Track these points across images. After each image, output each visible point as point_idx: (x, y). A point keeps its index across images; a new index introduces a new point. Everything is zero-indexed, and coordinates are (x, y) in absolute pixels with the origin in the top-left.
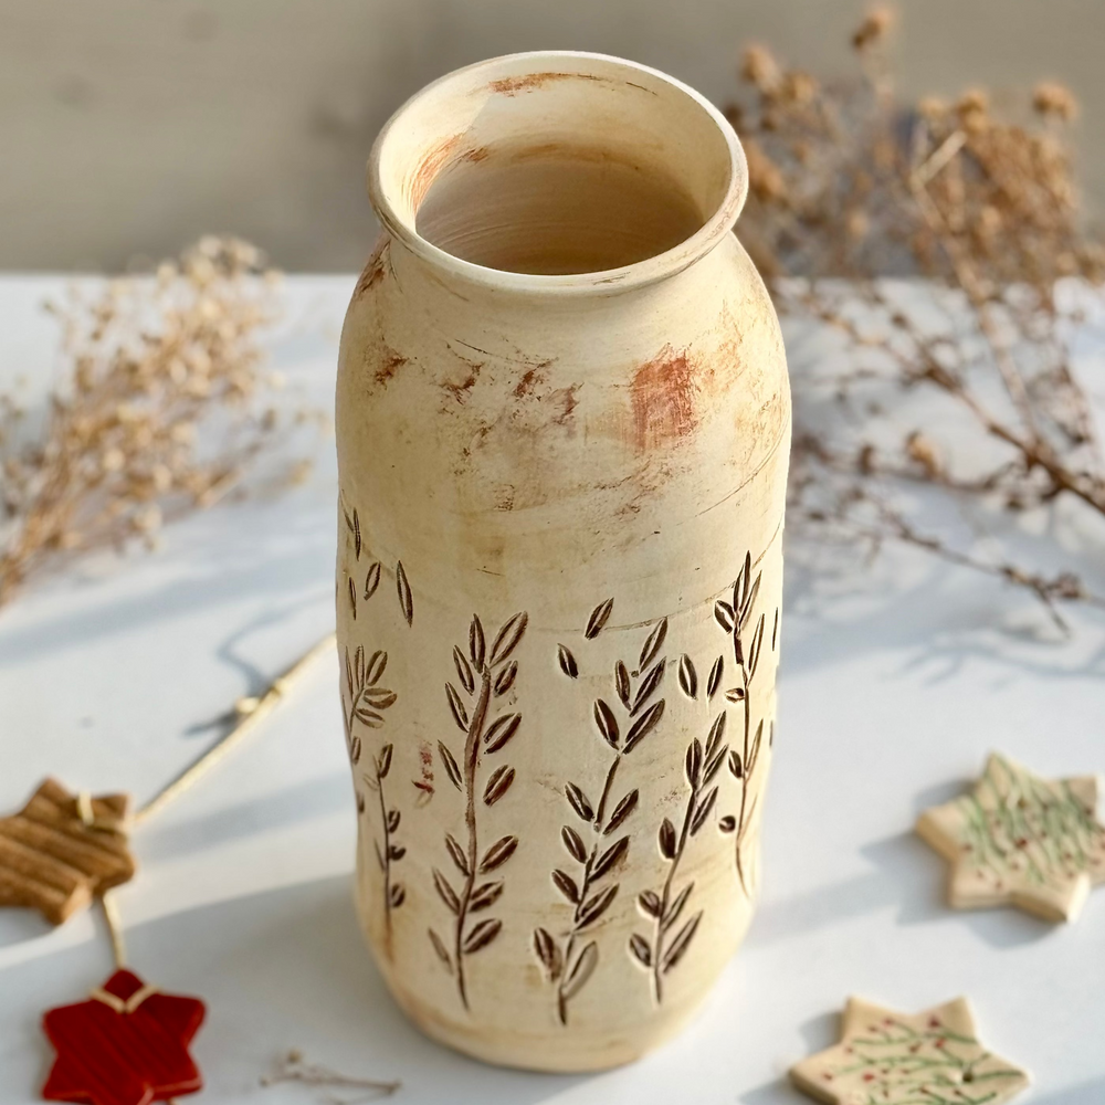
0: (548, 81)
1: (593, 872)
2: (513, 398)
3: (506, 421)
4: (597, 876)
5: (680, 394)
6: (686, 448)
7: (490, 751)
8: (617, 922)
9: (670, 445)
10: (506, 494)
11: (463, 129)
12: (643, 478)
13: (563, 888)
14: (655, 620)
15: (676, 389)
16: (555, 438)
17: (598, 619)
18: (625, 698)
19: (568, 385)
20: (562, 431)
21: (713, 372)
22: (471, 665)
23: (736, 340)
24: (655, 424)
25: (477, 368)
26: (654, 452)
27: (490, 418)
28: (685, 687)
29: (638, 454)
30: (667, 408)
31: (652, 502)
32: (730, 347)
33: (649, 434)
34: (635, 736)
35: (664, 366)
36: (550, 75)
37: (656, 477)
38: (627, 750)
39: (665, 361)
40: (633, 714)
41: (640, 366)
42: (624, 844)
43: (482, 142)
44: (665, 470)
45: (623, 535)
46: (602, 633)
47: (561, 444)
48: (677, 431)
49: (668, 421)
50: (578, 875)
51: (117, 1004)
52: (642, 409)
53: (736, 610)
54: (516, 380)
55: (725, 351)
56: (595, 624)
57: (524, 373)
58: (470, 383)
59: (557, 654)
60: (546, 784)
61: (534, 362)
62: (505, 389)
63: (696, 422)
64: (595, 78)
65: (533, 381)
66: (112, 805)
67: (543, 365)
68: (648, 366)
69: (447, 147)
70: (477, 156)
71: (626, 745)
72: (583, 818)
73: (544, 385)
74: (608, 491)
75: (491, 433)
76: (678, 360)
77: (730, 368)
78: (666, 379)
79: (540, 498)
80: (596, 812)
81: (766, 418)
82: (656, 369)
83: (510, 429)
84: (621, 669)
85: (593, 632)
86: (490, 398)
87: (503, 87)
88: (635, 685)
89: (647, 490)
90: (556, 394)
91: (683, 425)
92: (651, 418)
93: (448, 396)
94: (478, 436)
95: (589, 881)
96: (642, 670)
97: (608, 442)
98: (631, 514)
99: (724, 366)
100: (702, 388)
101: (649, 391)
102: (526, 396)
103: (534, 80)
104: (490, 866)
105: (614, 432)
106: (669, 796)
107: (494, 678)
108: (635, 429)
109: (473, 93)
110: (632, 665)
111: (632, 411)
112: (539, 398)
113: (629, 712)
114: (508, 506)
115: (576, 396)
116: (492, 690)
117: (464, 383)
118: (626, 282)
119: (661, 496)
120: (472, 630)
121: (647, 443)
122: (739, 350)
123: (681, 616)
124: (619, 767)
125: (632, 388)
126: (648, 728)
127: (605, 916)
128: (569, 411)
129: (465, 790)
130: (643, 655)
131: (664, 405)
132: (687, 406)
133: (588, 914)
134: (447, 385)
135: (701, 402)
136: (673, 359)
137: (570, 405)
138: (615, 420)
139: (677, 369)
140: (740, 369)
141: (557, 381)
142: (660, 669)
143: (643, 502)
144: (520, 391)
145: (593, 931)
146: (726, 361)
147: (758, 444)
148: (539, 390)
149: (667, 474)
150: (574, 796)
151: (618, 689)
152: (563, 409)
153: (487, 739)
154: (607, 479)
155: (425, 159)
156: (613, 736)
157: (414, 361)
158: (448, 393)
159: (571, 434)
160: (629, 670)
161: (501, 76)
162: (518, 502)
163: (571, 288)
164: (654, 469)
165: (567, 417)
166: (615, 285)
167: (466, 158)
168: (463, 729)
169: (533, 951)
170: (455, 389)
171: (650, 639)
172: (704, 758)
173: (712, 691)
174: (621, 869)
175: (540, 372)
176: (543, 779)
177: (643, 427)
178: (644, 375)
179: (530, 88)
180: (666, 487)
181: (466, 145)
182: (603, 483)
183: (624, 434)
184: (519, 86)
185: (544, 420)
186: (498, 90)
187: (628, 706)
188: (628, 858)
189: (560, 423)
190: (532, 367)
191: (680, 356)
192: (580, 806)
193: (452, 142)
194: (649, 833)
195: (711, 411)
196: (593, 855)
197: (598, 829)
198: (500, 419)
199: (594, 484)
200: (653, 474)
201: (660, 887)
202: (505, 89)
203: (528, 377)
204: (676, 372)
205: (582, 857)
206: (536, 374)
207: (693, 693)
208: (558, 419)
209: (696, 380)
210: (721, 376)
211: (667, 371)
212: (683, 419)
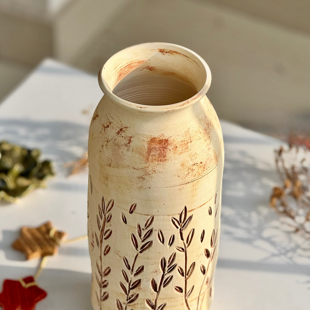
0: (175, 54)
1: (131, 287)
2: (116, 134)
3: (113, 140)
4: (132, 288)
5: (163, 150)
6: (162, 166)
7: (105, 239)
8: (139, 306)
9: (157, 163)
10: (110, 161)
11: (147, 59)
12: (146, 170)
13: (123, 289)
14: (150, 215)
15: (162, 148)
16: (124, 149)
17: (132, 208)
18: (140, 236)
19: (130, 135)
20: (126, 148)
21: (176, 147)
22: (102, 211)
23: (189, 141)
24: (153, 155)
25: (110, 123)
26: (151, 164)
27: (110, 138)
28: (160, 240)
29: (146, 162)
30: (158, 152)
31: (149, 178)
32: (186, 142)
33: (150, 158)
34: (143, 249)
35: (160, 140)
36: (176, 52)
37: (151, 171)
38: (141, 252)
39: (161, 138)
40: (142, 242)
41: (152, 137)
42: (139, 281)
43: (152, 65)
44: (154, 170)
45: (139, 185)
46: (133, 213)
47: (125, 151)
48: (160, 160)
49: (157, 156)
50: (127, 286)
51: (23, 284)
52: (150, 150)
53: (181, 223)
54: (118, 130)
55: (183, 143)
56: (131, 210)
57: (120, 128)
58: (108, 127)
59: (121, 215)
60: (118, 254)
61: (124, 126)
62: (115, 131)
63: (167, 160)
64: (187, 57)
65: (122, 131)
66: (60, 234)
67: (126, 128)
68: (155, 138)
69: (139, 63)
70: (151, 69)
71: (140, 250)
72: (128, 268)
73: (125, 133)
74: (136, 170)
75: (109, 142)
76: (165, 140)
77: (184, 148)
78: (160, 144)
79: (118, 166)
80: (131, 268)
81: (194, 167)
82: (157, 140)
83: (113, 143)
84: (139, 226)
85: (131, 212)
86: (112, 132)
87: (162, 51)
88: (144, 233)
89: (147, 174)
90: (127, 137)
91: (162, 159)
92: (152, 153)
93: (103, 129)
94: (106, 142)
95: (130, 289)
96: (146, 229)
97: (138, 156)
98: (141, 180)
99: (182, 147)
100: (171, 150)
101: (153, 145)
102: (119, 135)
103: (171, 52)
104: (106, 275)
105: (140, 154)
106: (154, 272)
107: (107, 217)
108: (147, 155)
109: (152, 50)
110: (142, 226)
111: (147, 149)
112: (122, 137)
113: (141, 241)
114: (110, 166)
115: (132, 139)
116: (106, 220)
117: (107, 126)
118: (146, 110)
119: (152, 177)
120: (102, 200)
121: (149, 160)
122: (189, 144)
123: (159, 217)
124: (138, 256)
125: (148, 143)
126: (147, 248)
127: (136, 302)
128: (129, 143)
129: (100, 249)
130: (146, 224)
131: (157, 151)
132: (165, 154)
133: (130, 299)
134: (103, 125)
135: (170, 154)
136: (164, 139)
137: (130, 141)
138: (141, 150)
139: (164, 142)
140: (187, 150)
141: (128, 133)
142: (151, 231)
143: (146, 177)
144: (118, 133)
145: (132, 306)
146: (183, 146)
147: (190, 174)
148: (123, 134)
149: (154, 171)
150: (125, 261)
151: (138, 232)
152: (128, 142)
153: (105, 235)
154: (136, 166)
155: (129, 63)
156: (137, 246)
157: (100, 116)
158: (103, 128)
159: (128, 150)
160: (141, 228)
161: (162, 48)
162: (112, 165)
163: (131, 106)
164: (150, 169)
165: (128, 144)
166: (143, 109)
167: (146, 68)
168: (100, 230)
169: (116, 306)
170: (105, 127)
171: (148, 220)
172: (167, 265)
173: (171, 244)
174: (139, 289)
175: (125, 129)
176: (117, 252)
177: (149, 155)
178: (153, 140)
179: (170, 54)
180: (153, 175)
181: (146, 64)
182: (135, 167)
183: (143, 155)
184: (167, 52)
185: (122, 143)
186: (160, 52)
187: (141, 238)
188: (141, 286)
189: (126, 145)
190: (123, 127)
191: (166, 138)
192: (127, 264)
193: (141, 62)
194: (148, 281)
195: (173, 158)
196: (131, 281)
197: (132, 274)
198: (112, 139)
199: (132, 167)
200: (150, 170)
201: (154, 300)
202: (162, 52)
203: (121, 130)
204: (164, 143)
205: (128, 281)
206: (123, 129)
207: (163, 242)
208: (126, 144)
209: (170, 147)
210: (179, 149)
211: (161, 142)
212: (162, 157)
